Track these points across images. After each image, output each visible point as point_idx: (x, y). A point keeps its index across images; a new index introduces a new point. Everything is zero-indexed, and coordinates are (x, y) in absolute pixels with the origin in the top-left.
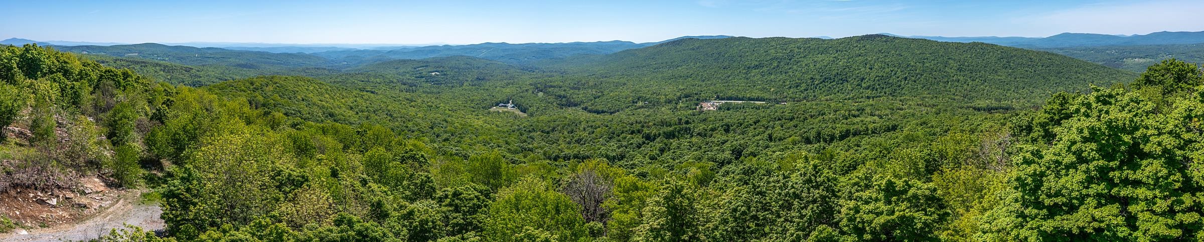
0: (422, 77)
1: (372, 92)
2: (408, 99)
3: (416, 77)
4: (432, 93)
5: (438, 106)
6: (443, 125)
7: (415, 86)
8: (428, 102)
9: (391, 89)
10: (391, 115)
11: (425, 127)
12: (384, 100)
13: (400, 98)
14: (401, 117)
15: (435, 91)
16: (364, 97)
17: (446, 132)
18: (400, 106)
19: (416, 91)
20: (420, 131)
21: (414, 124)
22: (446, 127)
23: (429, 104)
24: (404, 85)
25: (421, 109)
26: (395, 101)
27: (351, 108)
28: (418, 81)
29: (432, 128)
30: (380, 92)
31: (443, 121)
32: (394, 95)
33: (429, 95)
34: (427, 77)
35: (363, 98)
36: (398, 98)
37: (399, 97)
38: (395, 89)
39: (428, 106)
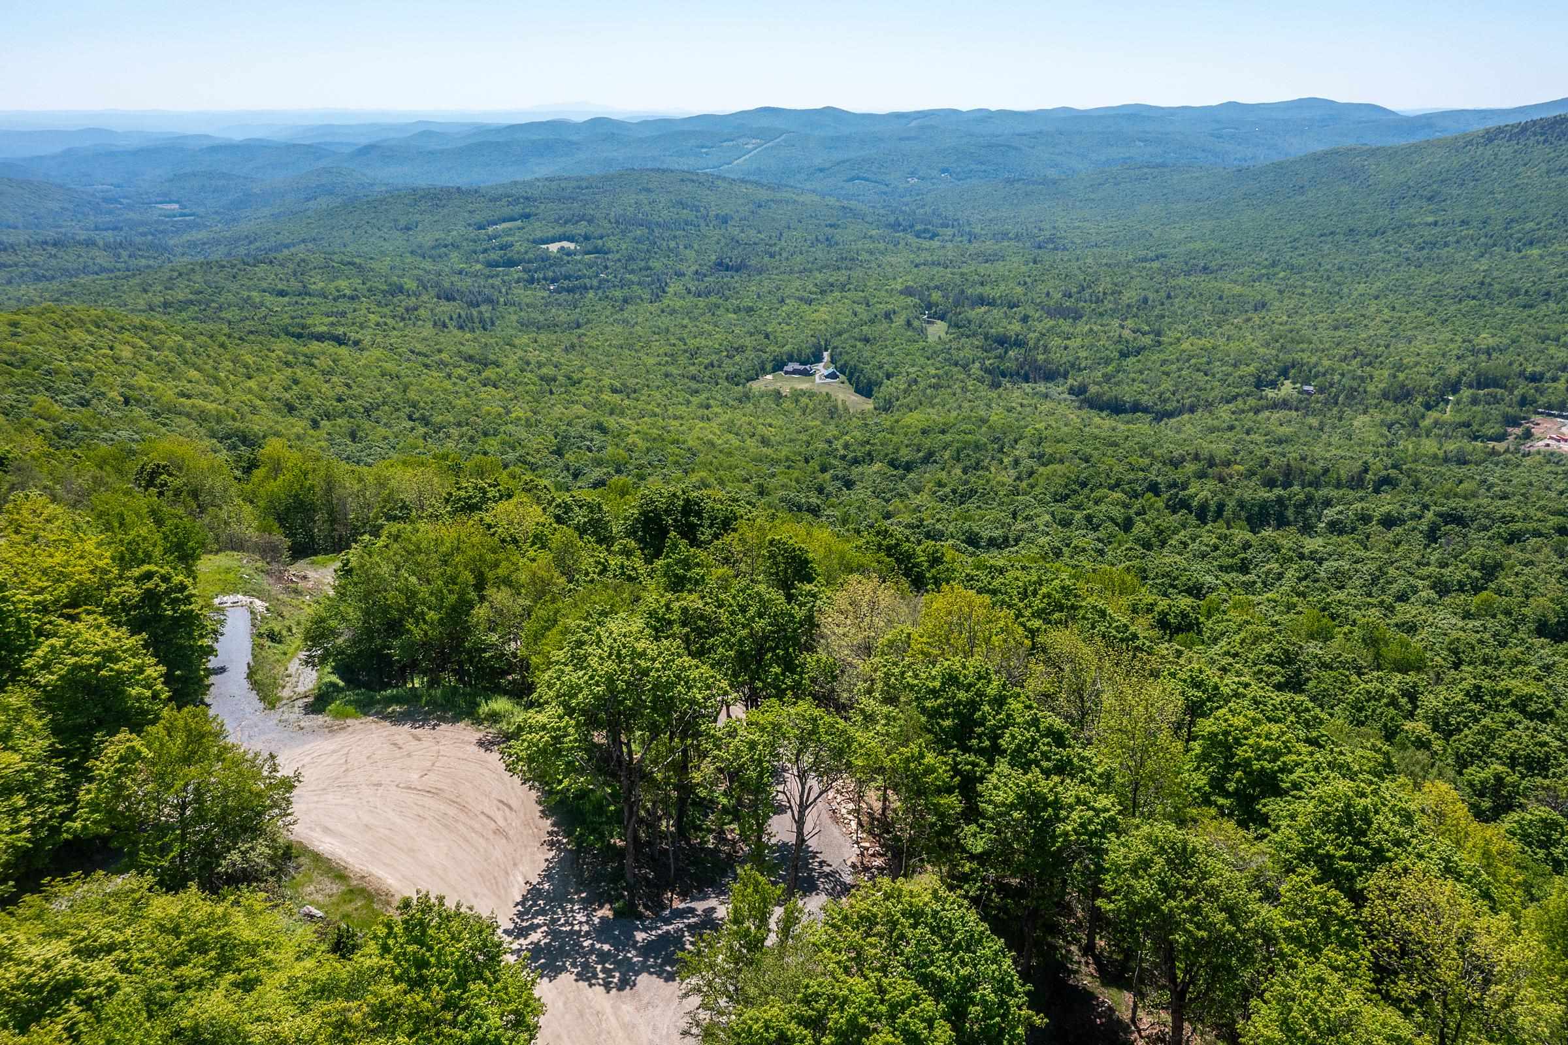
0: (511, 263)
1: (340, 341)
2: (470, 358)
3: (491, 264)
4: (552, 326)
5: (575, 377)
6: (592, 440)
7: (490, 301)
8: (540, 365)
9: (403, 319)
10: (426, 422)
11: (538, 451)
12: (389, 366)
13: (443, 355)
14: (459, 425)
15: (563, 316)
16: (316, 362)
17: (599, 463)
18: (447, 384)
19: (493, 324)
20: (525, 463)
21: (503, 443)
22: (600, 449)
23: (544, 370)
24: (448, 300)
25: (520, 389)
26: (426, 366)
27: (291, 409)
28: (497, 282)
29: (559, 452)
30: (366, 337)
31: (592, 428)
32: (419, 347)
33: (543, 338)
34: (530, 261)
35: (312, 365)
36: (437, 358)
37: (440, 351)
38: (418, 318)
39: (542, 379)
